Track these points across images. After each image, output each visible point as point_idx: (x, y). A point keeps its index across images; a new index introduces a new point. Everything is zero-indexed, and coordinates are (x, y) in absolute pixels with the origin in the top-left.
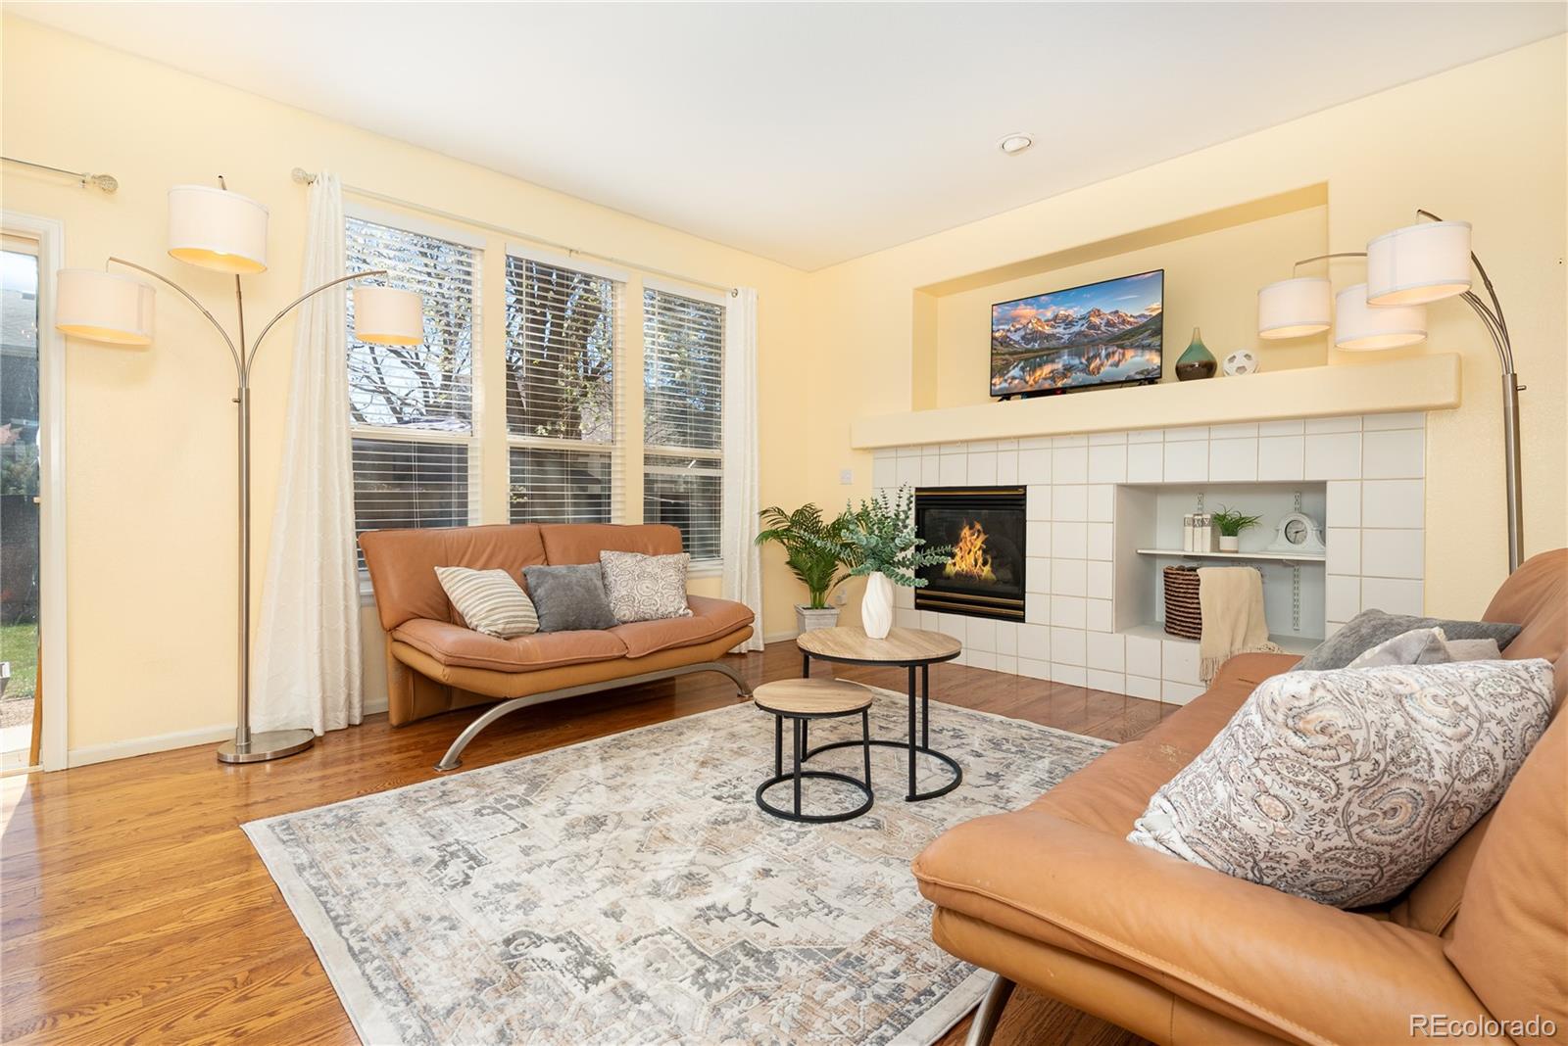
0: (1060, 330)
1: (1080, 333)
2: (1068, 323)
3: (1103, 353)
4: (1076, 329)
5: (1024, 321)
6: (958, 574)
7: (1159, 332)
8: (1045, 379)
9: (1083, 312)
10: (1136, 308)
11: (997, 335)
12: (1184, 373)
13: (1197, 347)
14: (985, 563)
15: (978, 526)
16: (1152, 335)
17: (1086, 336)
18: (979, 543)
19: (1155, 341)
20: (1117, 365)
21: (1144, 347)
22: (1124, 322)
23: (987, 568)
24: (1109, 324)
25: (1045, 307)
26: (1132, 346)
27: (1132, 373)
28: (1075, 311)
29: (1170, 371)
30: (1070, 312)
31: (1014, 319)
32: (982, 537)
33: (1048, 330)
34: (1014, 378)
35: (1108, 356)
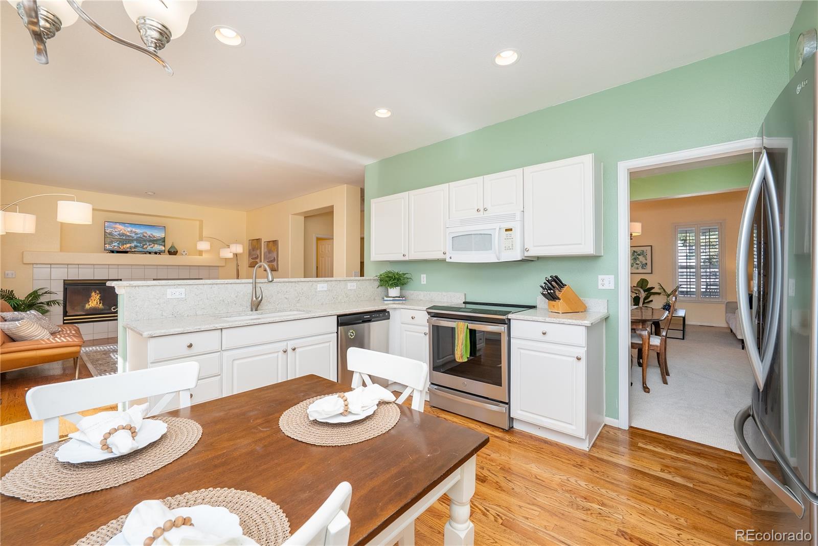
0: (133, 235)
1: (139, 237)
2: (136, 234)
3: (148, 244)
4: (139, 236)
5: (119, 230)
6: (90, 308)
7: (164, 241)
8: (128, 248)
9: (141, 232)
10: (158, 234)
11: (107, 231)
12: (170, 253)
13: (172, 247)
14: (100, 304)
15: (98, 292)
16: (162, 242)
17: (142, 238)
18: (98, 297)
19: (163, 244)
20: (152, 248)
21: (160, 245)
22: (154, 237)
23: (101, 305)
24: (149, 236)
25: (128, 227)
26: (156, 244)
27: (157, 250)
28: (138, 231)
29: (166, 251)
30: (137, 231)
31: (115, 228)
32: (99, 295)
33: (128, 234)
34: (115, 246)
35: (149, 245)
